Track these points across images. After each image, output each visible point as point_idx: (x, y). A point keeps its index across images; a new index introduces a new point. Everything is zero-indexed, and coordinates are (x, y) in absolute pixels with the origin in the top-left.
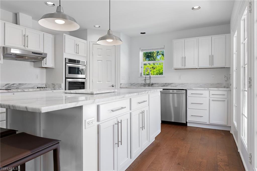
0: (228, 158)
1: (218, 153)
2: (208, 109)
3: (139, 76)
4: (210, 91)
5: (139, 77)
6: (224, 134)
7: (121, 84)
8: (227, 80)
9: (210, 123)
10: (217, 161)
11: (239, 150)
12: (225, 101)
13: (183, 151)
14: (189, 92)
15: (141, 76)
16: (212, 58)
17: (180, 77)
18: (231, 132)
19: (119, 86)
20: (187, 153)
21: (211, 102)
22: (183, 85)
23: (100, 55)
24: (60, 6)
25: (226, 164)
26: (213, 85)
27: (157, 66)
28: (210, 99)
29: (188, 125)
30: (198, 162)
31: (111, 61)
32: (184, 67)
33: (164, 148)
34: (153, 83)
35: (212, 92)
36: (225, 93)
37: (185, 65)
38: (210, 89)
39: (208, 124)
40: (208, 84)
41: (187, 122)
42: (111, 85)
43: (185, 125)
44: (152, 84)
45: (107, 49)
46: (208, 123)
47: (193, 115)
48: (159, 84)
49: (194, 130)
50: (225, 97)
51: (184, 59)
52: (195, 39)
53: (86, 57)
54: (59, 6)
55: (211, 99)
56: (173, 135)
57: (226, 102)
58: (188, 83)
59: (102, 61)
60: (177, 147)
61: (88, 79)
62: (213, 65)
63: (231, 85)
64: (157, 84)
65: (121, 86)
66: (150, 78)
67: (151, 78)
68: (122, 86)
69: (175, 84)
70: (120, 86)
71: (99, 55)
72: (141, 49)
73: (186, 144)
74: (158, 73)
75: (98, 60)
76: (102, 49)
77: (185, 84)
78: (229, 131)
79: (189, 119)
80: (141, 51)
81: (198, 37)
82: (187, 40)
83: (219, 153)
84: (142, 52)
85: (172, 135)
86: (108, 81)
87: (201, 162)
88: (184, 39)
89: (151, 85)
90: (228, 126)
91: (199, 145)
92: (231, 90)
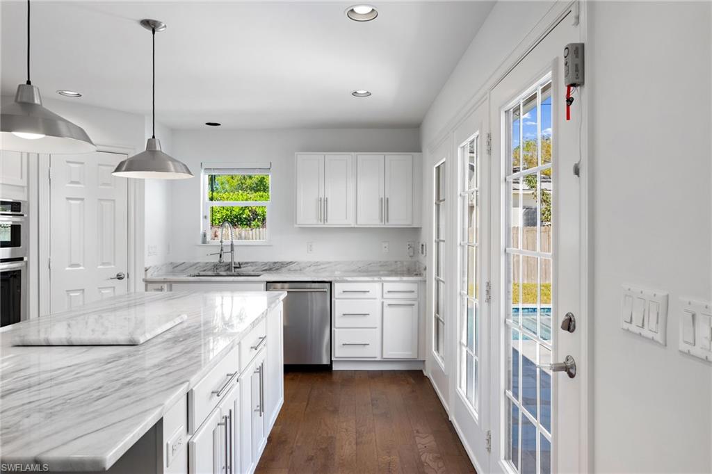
0: (435, 441)
1: (415, 432)
2: (378, 325)
3: (200, 242)
4: (384, 284)
5: (200, 246)
6: (413, 382)
7: (146, 270)
8: (414, 253)
9: (384, 357)
10: (420, 452)
11: (452, 418)
12: (413, 305)
13: (345, 444)
14: (338, 288)
15: (204, 241)
16: (385, 204)
17: (311, 246)
18: (425, 374)
19: (141, 276)
20: (354, 447)
21: (386, 310)
22: (319, 267)
23: (77, 183)
24: (29, 82)
25: (436, 457)
26: (386, 265)
27: (224, 195)
28: (383, 303)
29: (335, 367)
30: (384, 465)
31: (114, 200)
32: (323, 223)
33: (299, 444)
34: (241, 261)
35: (388, 287)
36: (413, 287)
37: (326, 220)
38: (383, 278)
39: (380, 361)
40: (374, 263)
41: (331, 361)
42: (115, 277)
43: (328, 368)
44: (238, 266)
45: (99, 165)
46: (379, 359)
47: (347, 343)
48: (256, 265)
49: (351, 378)
50: (414, 295)
51: (323, 204)
52: (348, 157)
53: (23, 187)
54: (25, 83)
55: (387, 302)
56: (308, 404)
57: (415, 308)
58: (329, 263)
59: (82, 199)
60: (329, 435)
61: (32, 258)
62: (388, 221)
63: (425, 269)
64: (252, 266)
65: (146, 275)
66: (232, 250)
67: (235, 248)
68: (149, 277)
69: (299, 263)
70: (144, 277)
71: (72, 182)
72: (204, 167)
73: (345, 424)
74: (227, 215)
75: (68, 199)
76: (83, 163)
77: (323, 264)
78: (421, 372)
79: (338, 353)
80: (203, 171)
81: (356, 153)
82: (330, 156)
83: (418, 432)
84: (205, 174)
85: (305, 403)
86: (103, 264)
87: (389, 464)
88: (325, 153)
89: (235, 268)
90: (419, 359)
91: (373, 420)
92: (425, 281)
